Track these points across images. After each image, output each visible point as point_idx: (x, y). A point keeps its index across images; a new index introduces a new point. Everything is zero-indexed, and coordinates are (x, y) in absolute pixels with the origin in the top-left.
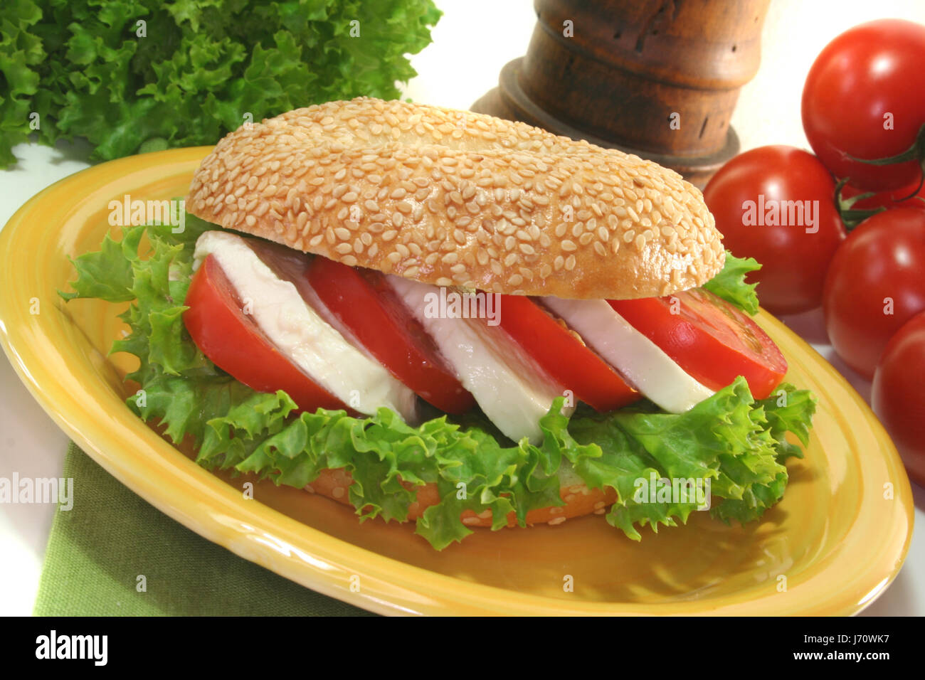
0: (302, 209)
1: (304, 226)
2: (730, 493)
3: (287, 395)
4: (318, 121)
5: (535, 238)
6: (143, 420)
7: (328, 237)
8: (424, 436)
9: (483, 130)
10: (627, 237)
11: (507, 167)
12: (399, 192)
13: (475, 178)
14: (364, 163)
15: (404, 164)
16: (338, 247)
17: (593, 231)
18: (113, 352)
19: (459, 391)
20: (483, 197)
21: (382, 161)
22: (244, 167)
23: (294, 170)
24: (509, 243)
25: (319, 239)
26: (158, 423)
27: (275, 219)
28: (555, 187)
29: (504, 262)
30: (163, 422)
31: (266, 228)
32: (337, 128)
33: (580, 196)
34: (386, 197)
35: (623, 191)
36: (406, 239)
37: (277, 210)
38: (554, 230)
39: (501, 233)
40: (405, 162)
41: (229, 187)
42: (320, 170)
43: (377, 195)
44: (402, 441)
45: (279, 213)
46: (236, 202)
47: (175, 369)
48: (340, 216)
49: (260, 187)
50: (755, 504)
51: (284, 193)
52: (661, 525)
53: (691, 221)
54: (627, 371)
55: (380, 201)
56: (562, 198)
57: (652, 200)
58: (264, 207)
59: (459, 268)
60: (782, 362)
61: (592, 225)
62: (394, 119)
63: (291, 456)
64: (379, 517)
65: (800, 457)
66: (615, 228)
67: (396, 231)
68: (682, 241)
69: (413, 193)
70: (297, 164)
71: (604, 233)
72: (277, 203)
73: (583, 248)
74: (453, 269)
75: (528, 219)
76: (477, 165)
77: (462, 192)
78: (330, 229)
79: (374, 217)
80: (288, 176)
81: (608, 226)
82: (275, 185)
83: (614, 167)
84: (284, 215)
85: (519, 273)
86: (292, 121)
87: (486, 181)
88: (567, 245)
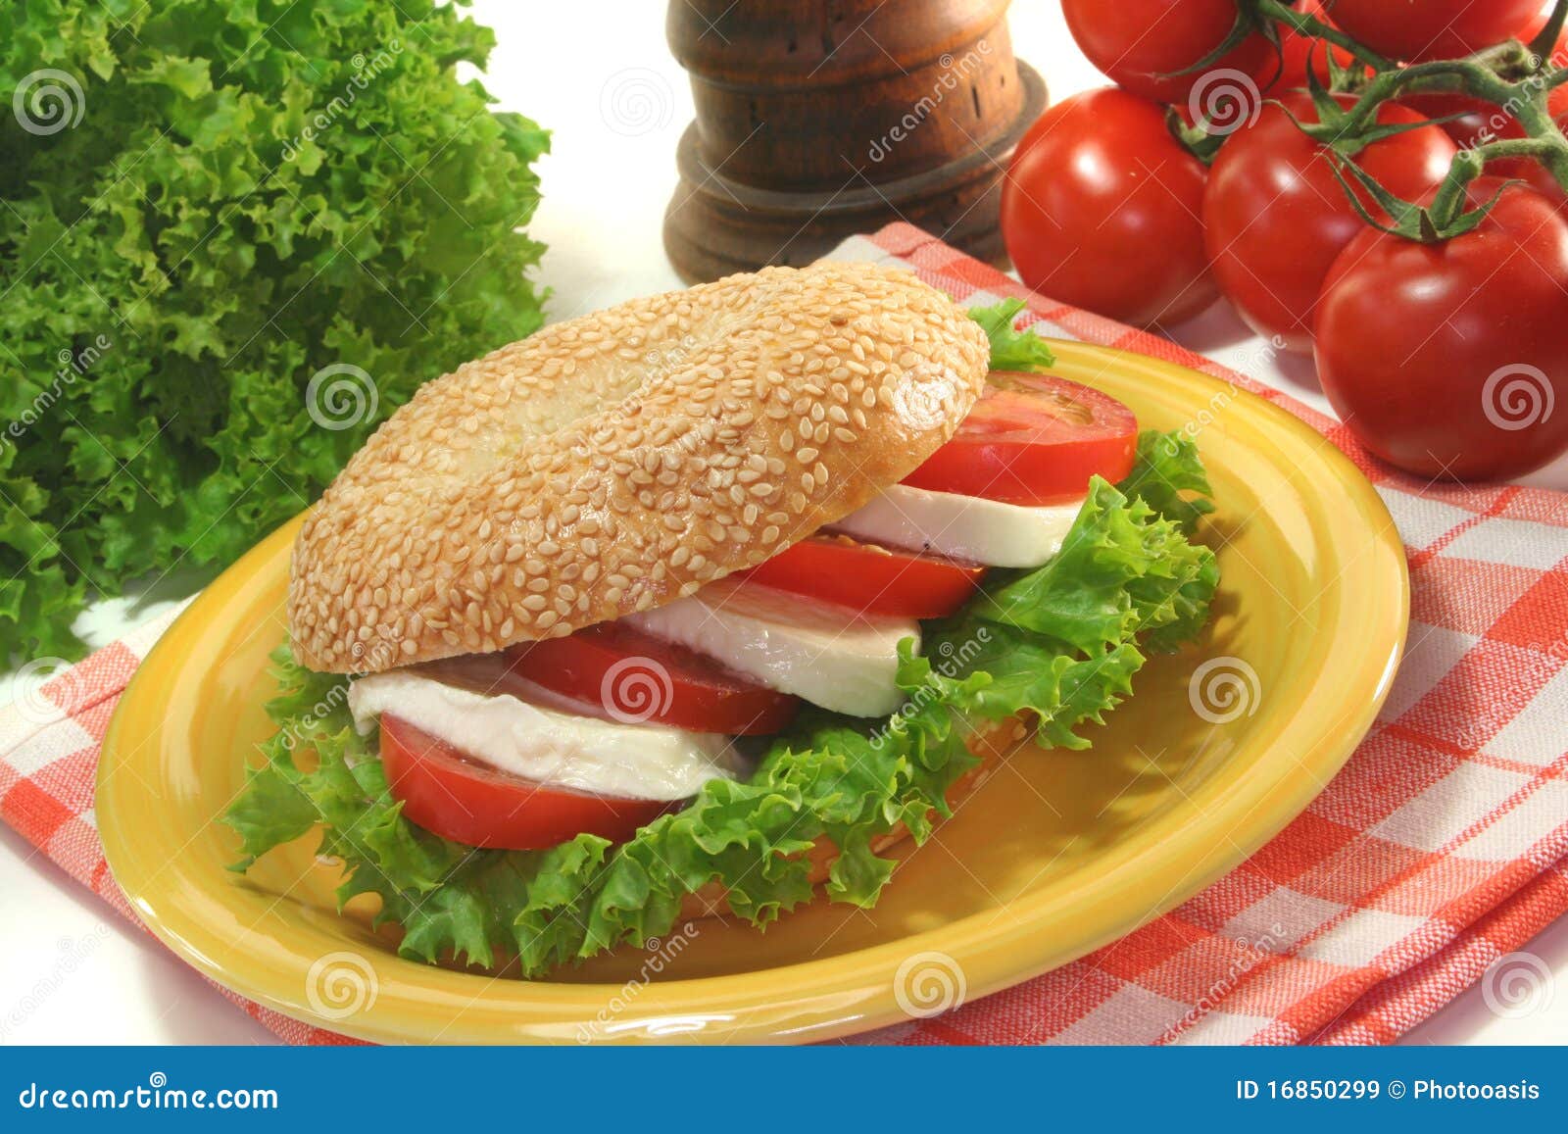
0: (467, 601)
1: (481, 619)
2: (1159, 619)
3: (591, 836)
4: (395, 459)
5: (765, 469)
6: (432, 965)
7: (519, 617)
8: (779, 787)
9: (595, 342)
10: (869, 400)
11: (676, 400)
12: (568, 512)
13: (647, 439)
14: (503, 498)
15: (553, 472)
16: (539, 621)
17: (825, 419)
18: (344, 902)
19: (777, 700)
20: (672, 456)
21: (522, 483)
22: (355, 582)
23: (424, 554)
24: (736, 494)
25: (509, 625)
26: (452, 956)
27: (440, 631)
28: (748, 391)
29: (743, 522)
30: (456, 953)
31: (434, 647)
32: (425, 454)
33: (783, 385)
34: (558, 529)
35: (829, 345)
36: (614, 566)
37: (435, 619)
38: (779, 447)
39: (720, 489)
40: (552, 467)
41: (352, 616)
42: (455, 537)
43: (545, 530)
44: (756, 810)
45: (441, 620)
46: (375, 632)
47: (430, 880)
48: (518, 583)
49: (394, 599)
50: (1195, 610)
51: (431, 592)
52: (1105, 713)
53: (924, 325)
54: (957, 550)
55: (554, 536)
56: (765, 401)
57: (867, 334)
58: (415, 621)
59: (697, 561)
60: (1124, 413)
61: (819, 411)
62: (483, 398)
63: (640, 906)
64: (782, 912)
65: (1210, 511)
66: (846, 397)
67: (596, 563)
68: (931, 360)
69: (586, 503)
70: (422, 545)
71: (838, 413)
72: (430, 610)
73: (825, 447)
74: (690, 567)
75: (741, 451)
76: (638, 419)
77: (643, 467)
78: (515, 606)
79: (559, 561)
80: (419, 567)
81: (837, 402)
82: (411, 586)
83: (797, 317)
84: (448, 618)
85: (769, 524)
86: (365, 479)
87: (663, 435)
88: (805, 454)
